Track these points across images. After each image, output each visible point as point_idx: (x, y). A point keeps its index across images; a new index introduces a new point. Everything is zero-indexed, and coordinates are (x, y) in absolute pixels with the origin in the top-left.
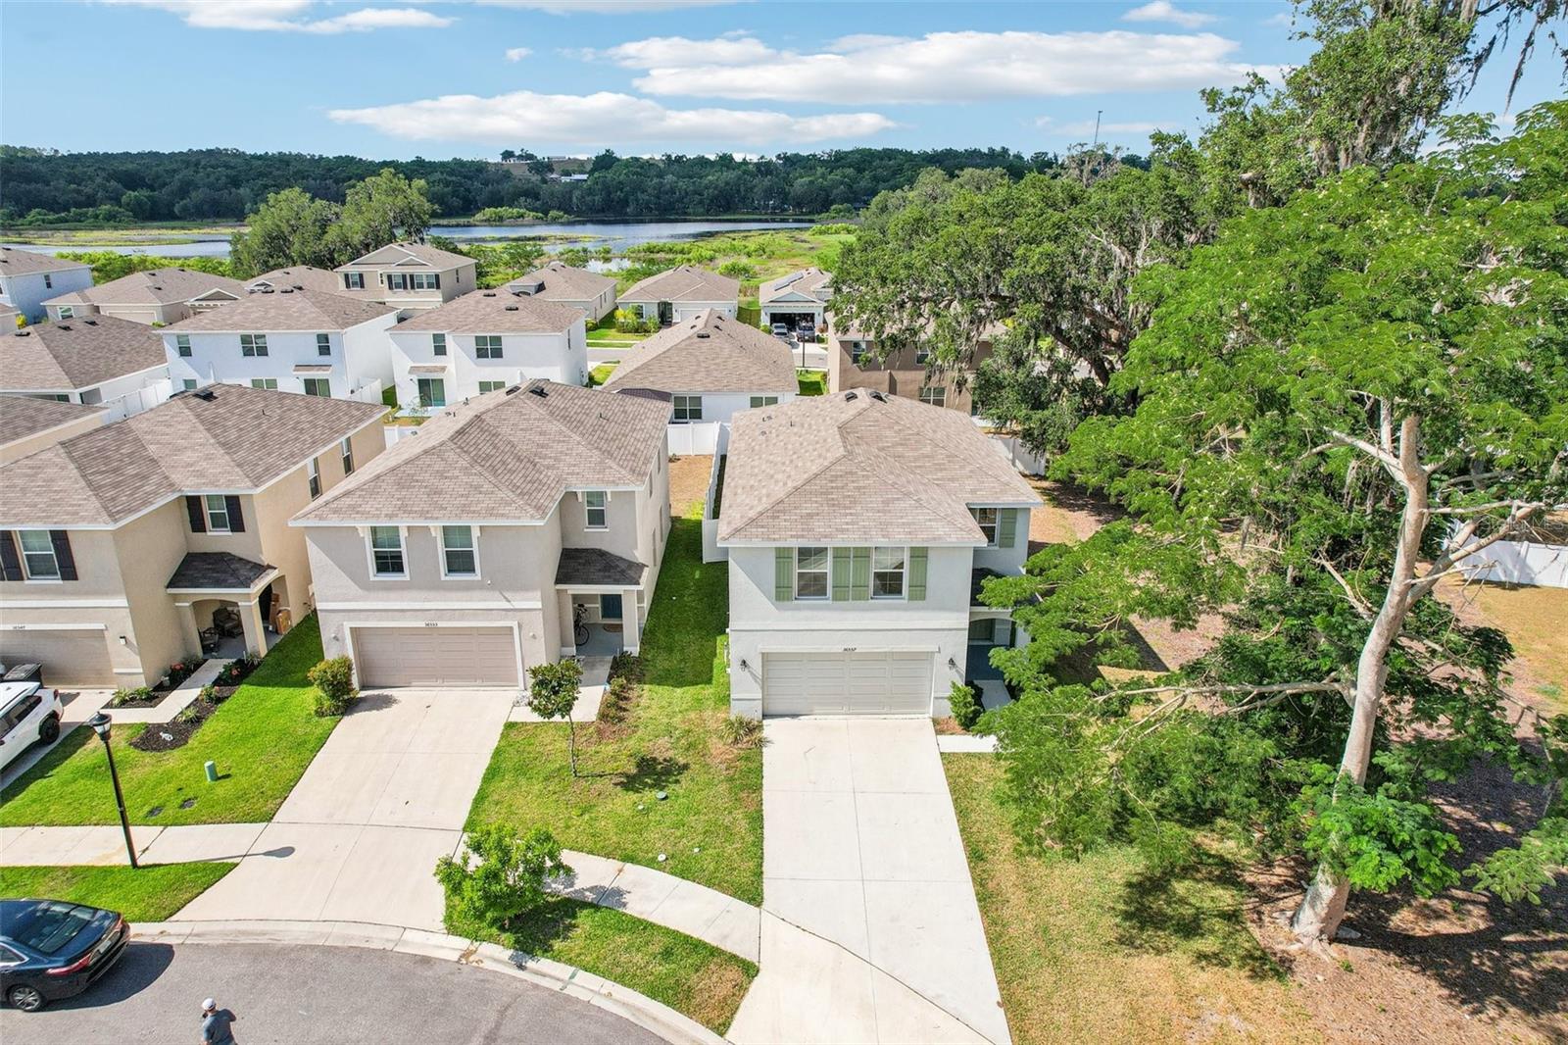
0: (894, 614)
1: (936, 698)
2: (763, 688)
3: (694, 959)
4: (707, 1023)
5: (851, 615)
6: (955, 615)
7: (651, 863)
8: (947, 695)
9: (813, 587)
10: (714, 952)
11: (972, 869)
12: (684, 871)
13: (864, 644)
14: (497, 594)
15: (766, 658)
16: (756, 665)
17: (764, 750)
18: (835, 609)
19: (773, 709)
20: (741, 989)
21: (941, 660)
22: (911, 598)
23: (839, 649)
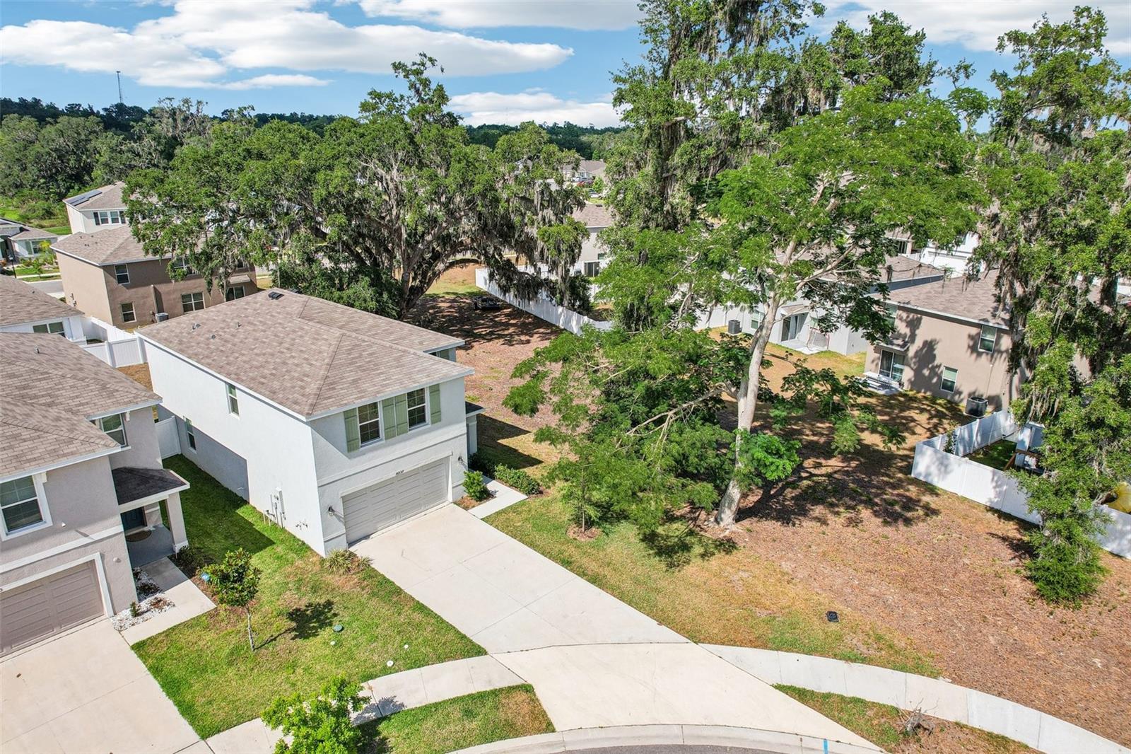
0: (424, 437)
1: (453, 488)
2: (345, 524)
3: (489, 704)
4: (539, 731)
5: (398, 446)
6: (458, 426)
7: (386, 671)
8: (462, 481)
9: (370, 433)
10: (495, 693)
11: (571, 570)
12: (417, 662)
13: (407, 466)
14: (73, 533)
15: (345, 499)
16: (339, 509)
17: (373, 566)
18: (389, 445)
19: (354, 537)
20: (534, 701)
21: (454, 459)
22: (433, 422)
23: (393, 474)
